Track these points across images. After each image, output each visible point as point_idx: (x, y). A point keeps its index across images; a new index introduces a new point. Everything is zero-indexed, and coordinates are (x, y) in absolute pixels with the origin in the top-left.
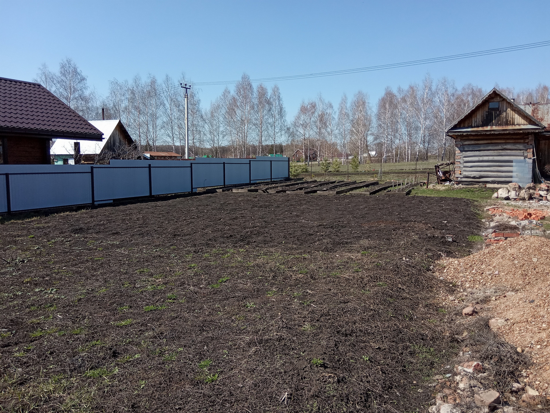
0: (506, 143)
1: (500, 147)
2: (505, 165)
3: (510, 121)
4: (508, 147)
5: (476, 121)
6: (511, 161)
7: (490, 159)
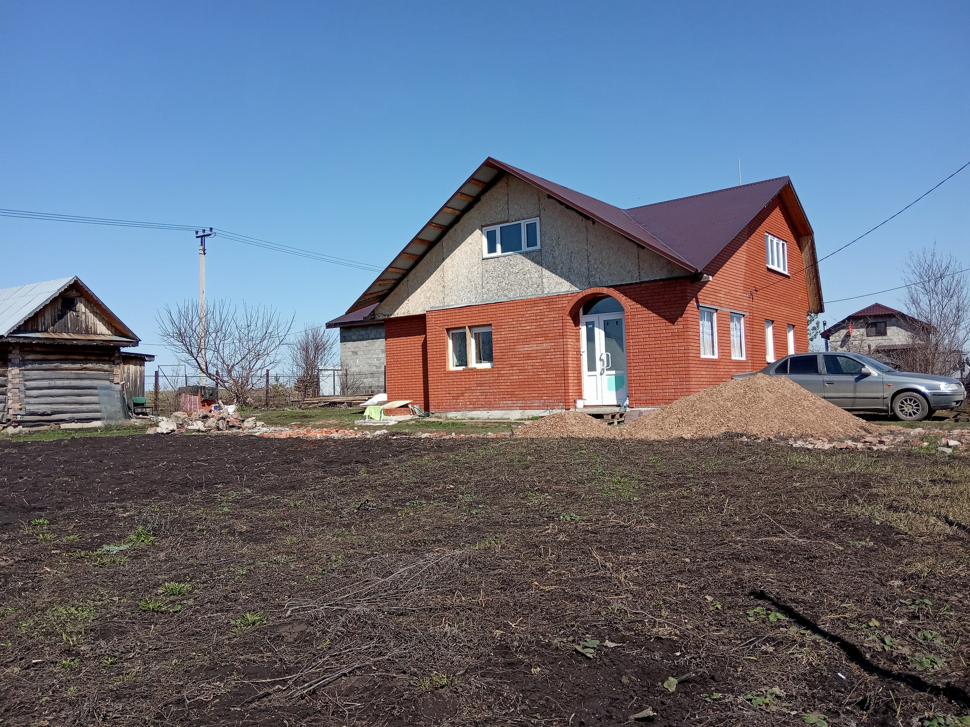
0: (86, 361)
1: (78, 366)
2: (85, 393)
3: (91, 328)
4: (89, 366)
5: (44, 323)
6: (95, 388)
7: (65, 385)
